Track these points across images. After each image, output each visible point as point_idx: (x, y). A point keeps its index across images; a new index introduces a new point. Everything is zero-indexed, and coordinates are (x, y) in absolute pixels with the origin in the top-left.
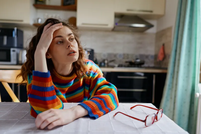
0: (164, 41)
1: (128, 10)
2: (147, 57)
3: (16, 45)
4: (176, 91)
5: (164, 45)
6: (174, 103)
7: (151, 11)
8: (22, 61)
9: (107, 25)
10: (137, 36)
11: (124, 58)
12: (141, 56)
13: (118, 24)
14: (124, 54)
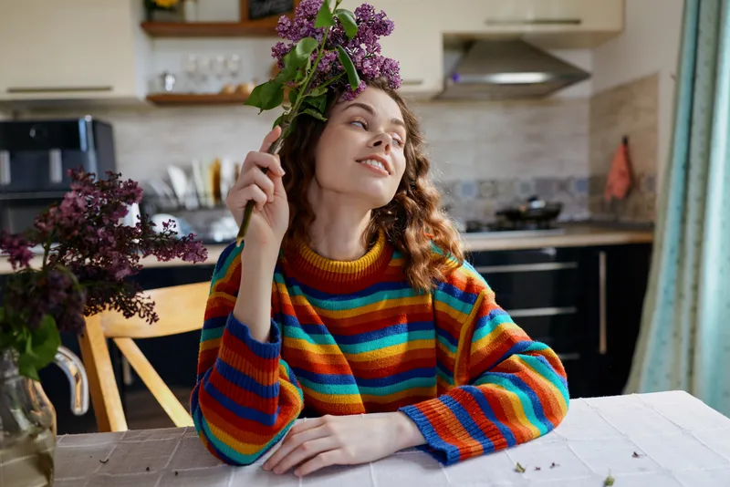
0: (624, 126)
1: (489, 22)
2: (563, 186)
4: (695, 310)
5: (625, 141)
6: (692, 352)
7: (577, 22)
9: (419, 83)
10: (524, 111)
11: (480, 196)
12: (544, 185)
13: (462, 79)
14: (481, 183)
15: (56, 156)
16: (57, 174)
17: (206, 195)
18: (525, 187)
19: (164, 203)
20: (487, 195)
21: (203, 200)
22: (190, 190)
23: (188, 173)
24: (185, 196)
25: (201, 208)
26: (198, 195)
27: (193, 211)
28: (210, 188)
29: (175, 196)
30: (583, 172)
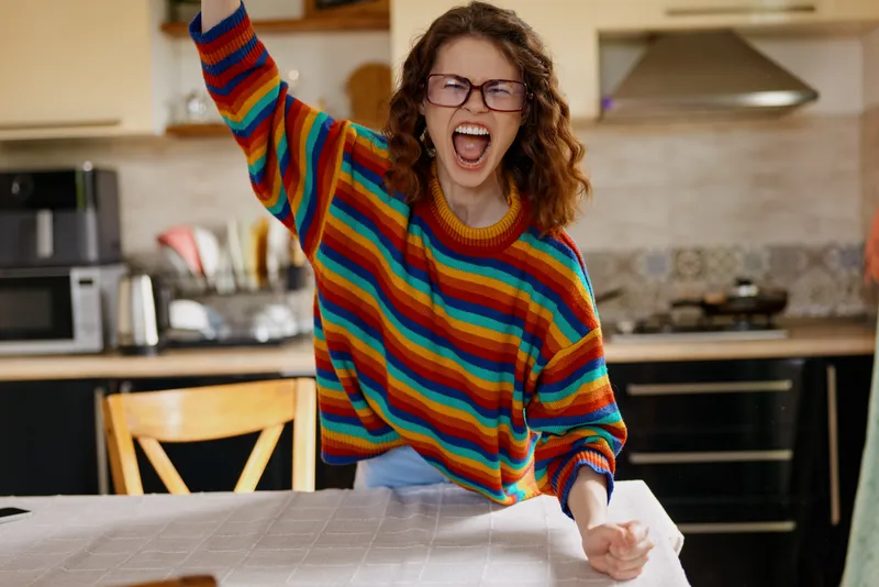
1: (673, 13)
2: (817, 259)
3: (92, 253)
7: (810, 9)
8: (131, 335)
10: (745, 139)
11: (678, 275)
12: (784, 257)
13: (616, 105)
14: (678, 253)
15: (45, 220)
16: (45, 245)
17: (246, 272)
18: (753, 261)
19: (186, 284)
20: (689, 272)
21: (242, 281)
22: (224, 265)
23: (221, 238)
24: (218, 273)
25: (240, 291)
26: (234, 273)
27: (227, 295)
28: (252, 263)
29: (202, 273)
30: (852, 237)
